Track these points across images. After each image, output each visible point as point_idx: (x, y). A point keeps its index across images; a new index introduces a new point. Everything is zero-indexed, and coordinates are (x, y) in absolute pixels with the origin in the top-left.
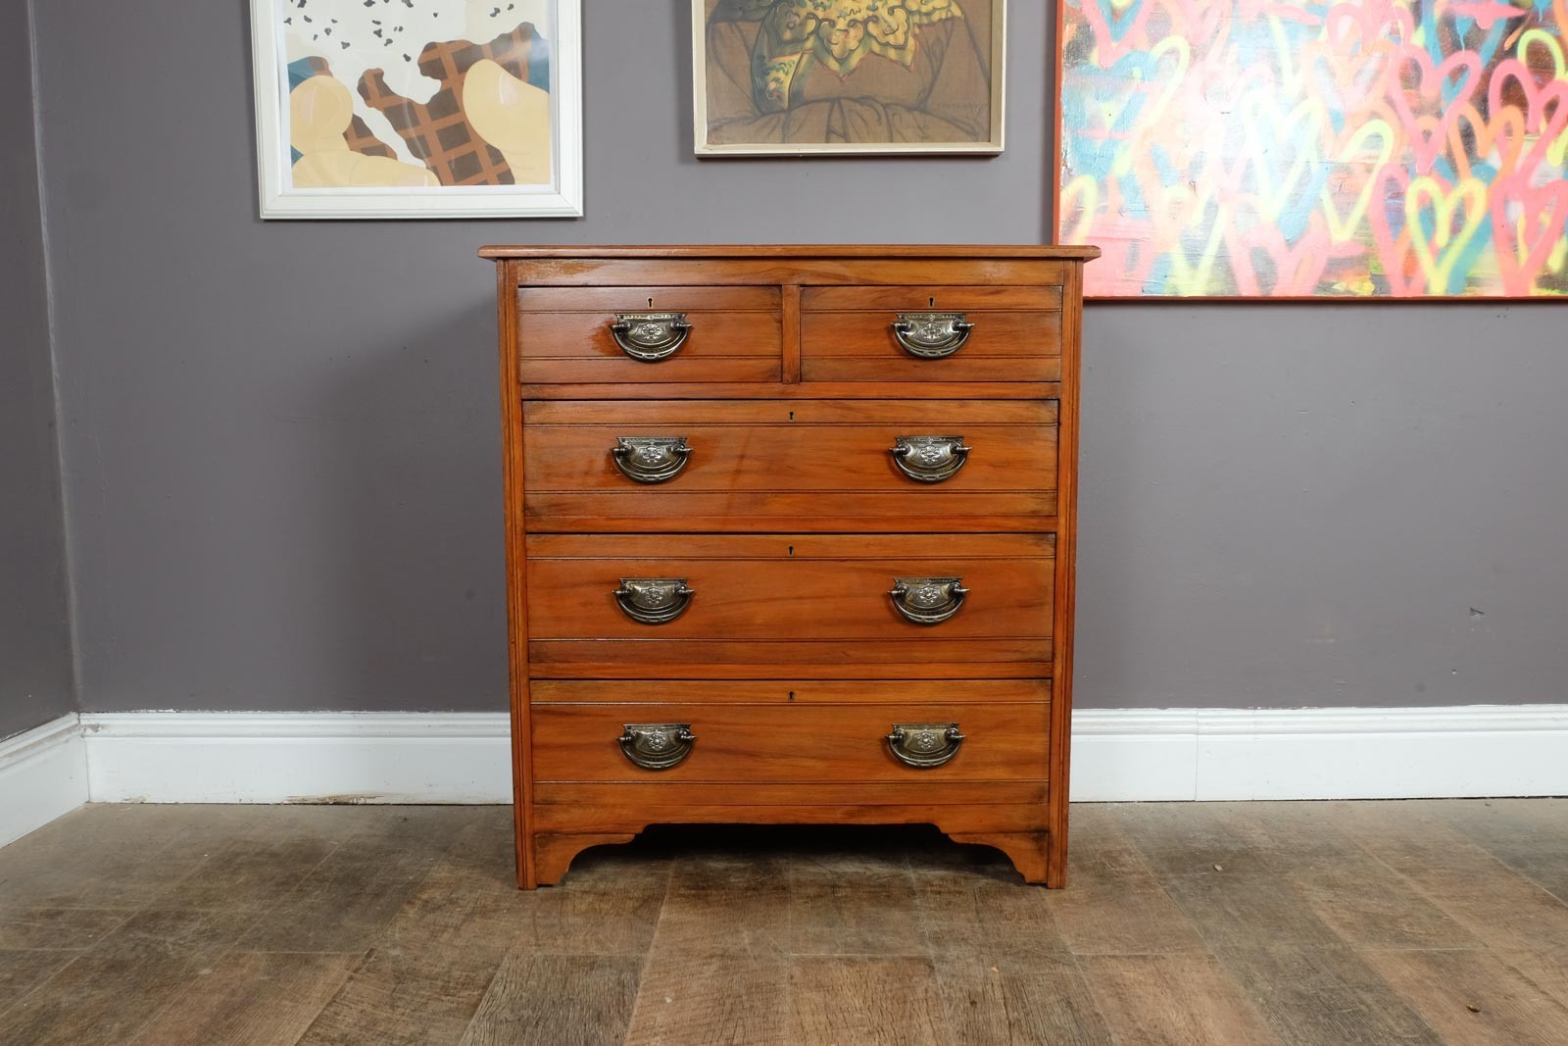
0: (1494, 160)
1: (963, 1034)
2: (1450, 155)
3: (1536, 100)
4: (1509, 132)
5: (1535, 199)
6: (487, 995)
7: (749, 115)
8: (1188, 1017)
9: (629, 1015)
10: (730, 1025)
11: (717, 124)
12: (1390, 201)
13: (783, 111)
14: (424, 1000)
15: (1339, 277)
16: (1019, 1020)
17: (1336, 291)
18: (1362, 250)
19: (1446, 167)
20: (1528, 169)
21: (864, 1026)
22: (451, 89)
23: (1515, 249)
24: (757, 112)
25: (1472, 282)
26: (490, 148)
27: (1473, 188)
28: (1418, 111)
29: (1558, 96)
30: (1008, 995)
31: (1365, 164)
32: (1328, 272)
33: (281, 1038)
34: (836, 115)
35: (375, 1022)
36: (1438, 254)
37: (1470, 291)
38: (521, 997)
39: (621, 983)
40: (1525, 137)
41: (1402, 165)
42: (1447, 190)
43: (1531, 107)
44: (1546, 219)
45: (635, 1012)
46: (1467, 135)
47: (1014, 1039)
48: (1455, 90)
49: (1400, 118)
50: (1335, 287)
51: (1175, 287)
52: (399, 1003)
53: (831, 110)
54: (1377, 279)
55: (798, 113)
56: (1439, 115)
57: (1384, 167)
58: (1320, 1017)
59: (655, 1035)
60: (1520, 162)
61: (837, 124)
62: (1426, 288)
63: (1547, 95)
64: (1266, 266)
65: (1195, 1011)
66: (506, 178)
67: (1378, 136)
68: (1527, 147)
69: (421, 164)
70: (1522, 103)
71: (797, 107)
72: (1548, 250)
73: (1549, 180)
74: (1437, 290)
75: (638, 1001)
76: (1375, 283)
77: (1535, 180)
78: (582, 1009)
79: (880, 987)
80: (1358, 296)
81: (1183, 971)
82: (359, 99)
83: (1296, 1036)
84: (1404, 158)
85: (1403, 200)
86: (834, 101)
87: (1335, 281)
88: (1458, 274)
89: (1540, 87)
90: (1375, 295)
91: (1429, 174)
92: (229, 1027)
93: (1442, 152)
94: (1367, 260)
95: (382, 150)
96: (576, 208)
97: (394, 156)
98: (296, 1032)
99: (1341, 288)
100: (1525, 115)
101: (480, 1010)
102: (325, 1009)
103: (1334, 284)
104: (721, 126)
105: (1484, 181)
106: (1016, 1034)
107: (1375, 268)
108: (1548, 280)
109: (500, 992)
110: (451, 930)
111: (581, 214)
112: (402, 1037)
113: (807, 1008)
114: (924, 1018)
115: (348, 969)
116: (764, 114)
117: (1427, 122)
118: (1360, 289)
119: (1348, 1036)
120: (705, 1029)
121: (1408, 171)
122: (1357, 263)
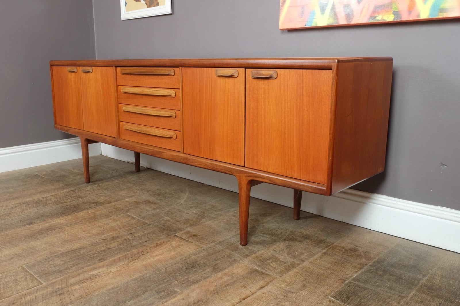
15: (379, 13)
17: (378, 20)
25: (442, 10)
32: (374, 12)
37: (441, 15)
50: (377, 18)
51: (316, 23)
54: (396, 13)
62: (419, 15)
69: (144, 3)
74: (424, 15)
76: (395, 15)
80: (387, 21)
87: (377, 15)
88: (436, 7)
90: (394, 20)
94: (392, 5)
96: (170, 12)
97: (140, 1)
99: (380, 18)
107: (395, 8)
118: (388, 18)
122: (387, 6)
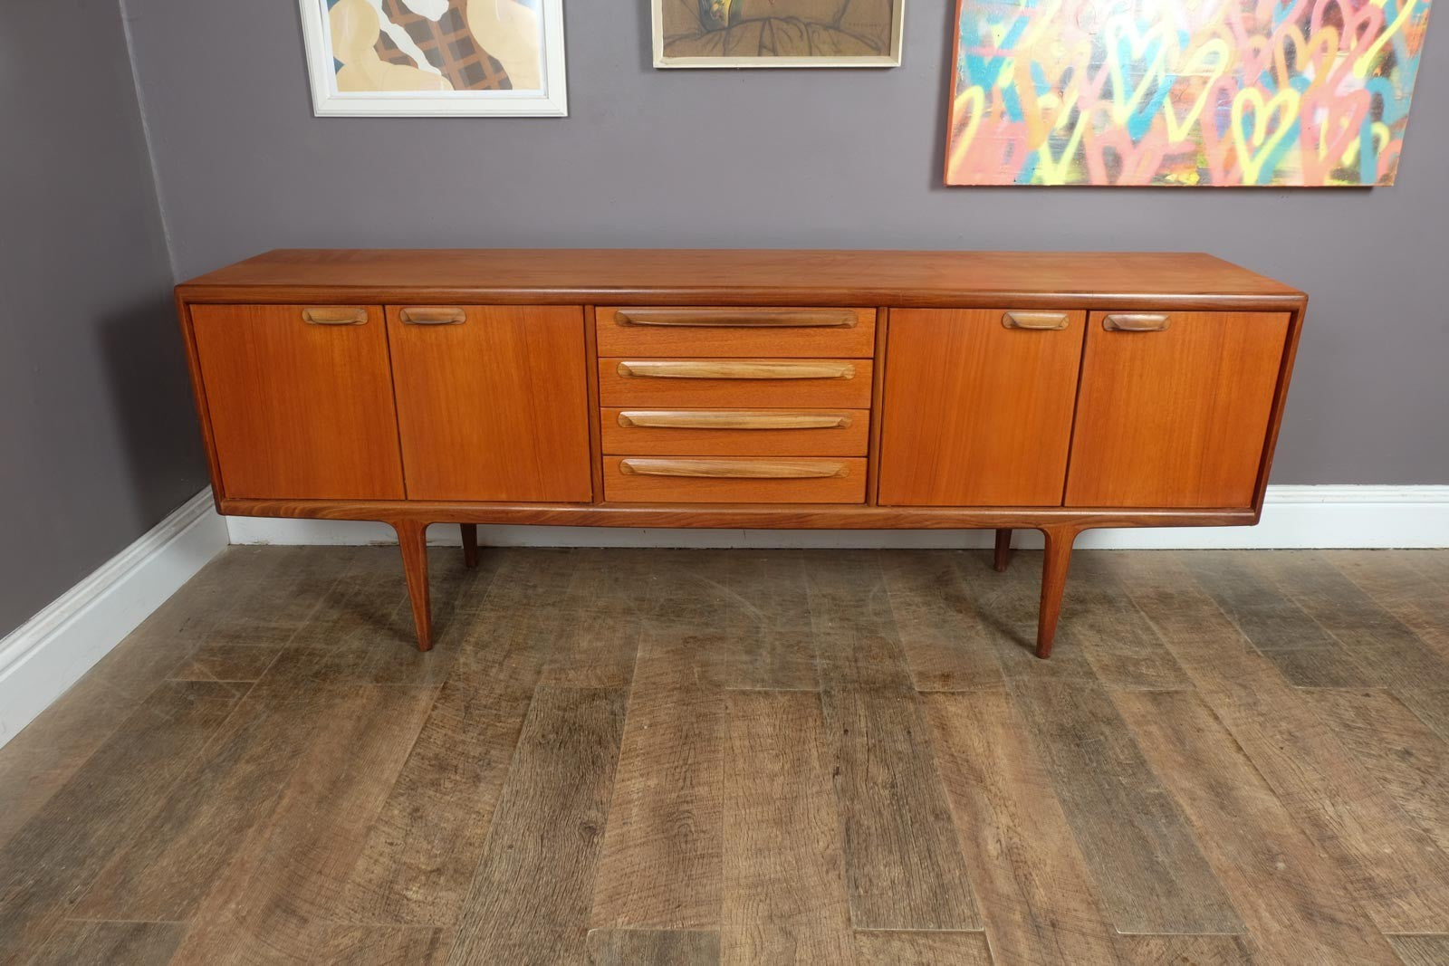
0: (1309, 73)
1: (838, 757)
2: (1273, 69)
3: (1351, 21)
4: (1324, 49)
5: (1338, 106)
6: (526, 722)
7: (697, 32)
8: (986, 744)
9: (620, 739)
10: (686, 748)
11: (671, 40)
12: (1220, 108)
13: (724, 29)
14: (484, 726)
15: (1172, 171)
16: (875, 746)
17: (1168, 181)
18: (1192, 148)
19: (1269, 79)
20: (1337, 80)
21: (773, 749)
22: (457, 8)
23: (1317, 147)
24: (703, 29)
25: (1278, 174)
26: (491, 59)
27: (1289, 97)
28: (1251, 32)
29: (1369, 18)
30: (869, 724)
31: (1202, 77)
32: (1163, 166)
33: (396, 757)
34: (767, 32)
35: (455, 744)
36: (1253, 151)
37: (1276, 181)
38: (548, 725)
39: (613, 713)
40: (1339, 53)
41: (1233, 78)
42: (1267, 99)
43: (1346, 28)
44: (1345, 123)
45: (624, 738)
46: (1290, 53)
47: (870, 761)
48: (1284, 13)
49: (1236, 38)
50: (1168, 178)
51: (1040, 178)
52: (471, 728)
53: (764, 26)
54: (1203, 173)
55: (736, 31)
56: (1269, 35)
57: (1218, 80)
58: (1072, 746)
59: (638, 756)
60: (1330, 75)
61: (767, 40)
62: (1241, 179)
63: (1360, 18)
64: (1114, 161)
65: (992, 740)
66: (505, 84)
67: (1216, 53)
68: (1338, 61)
69: (437, 71)
70: (1339, 25)
71: (736, 26)
72: (1342, 148)
73: (1352, 90)
74: (1250, 180)
75: (626, 728)
76: (1200, 175)
77: (1342, 90)
78: (589, 734)
79: (785, 716)
80: (1186, 184)
81: (988, 705)
82: (383, 17)
83: (1054, 761)
84: (1236, 71)
85: (1231, 106)
86: (766, 21)
87: (1168, 173)
88: (1269, 167)
89: (1356, 9)
90: (1199, 185)
91: (1253, 85)
92: (362, 747)
93: (1268, 66)
94: (1195, 156)
95: (405, 60)
96: (562, 111)
97: (415, 65)
98: (405, 751)
99: (1172, 179)
100: (1340, 34)
101: (523, 736)
102: (421, 733)
103: (1167, 175)
104: (674, 42)
105: (1299, 90)
106: (872, 757)
107: (1201, 163)
108: (1340, 173)
109: (534, 720)
110: (497, 665)
111: (566, 115)
112: (474, 757)
113: (736, 735)
114: (813, 744)
115: (432, 699)
116: (709, 32)
117: (1258, 41)
118: (1188, 179)
119: (1087, 761)
120: (669, 751)
121: (1238, 84)
122: (1187, 157)
